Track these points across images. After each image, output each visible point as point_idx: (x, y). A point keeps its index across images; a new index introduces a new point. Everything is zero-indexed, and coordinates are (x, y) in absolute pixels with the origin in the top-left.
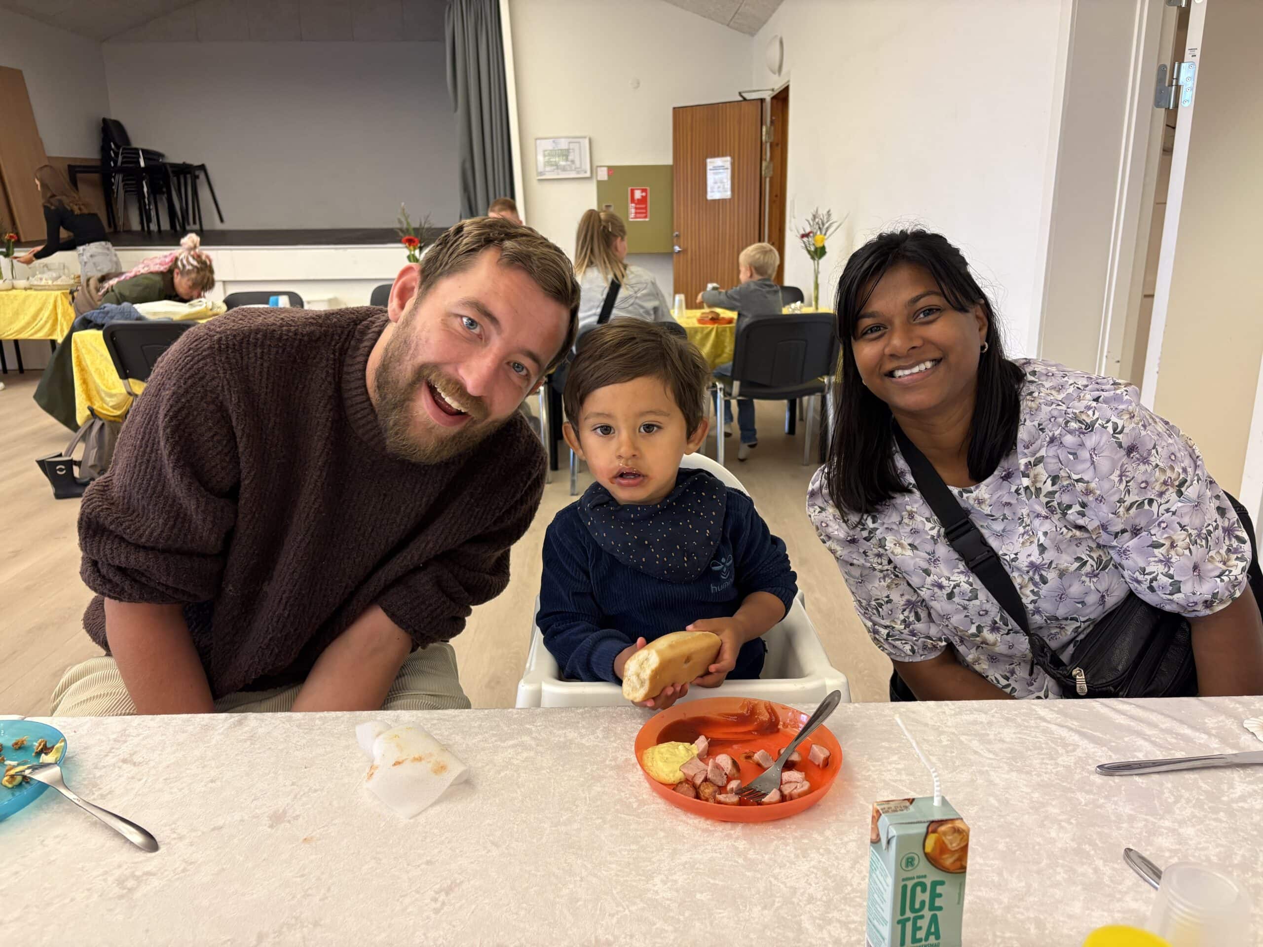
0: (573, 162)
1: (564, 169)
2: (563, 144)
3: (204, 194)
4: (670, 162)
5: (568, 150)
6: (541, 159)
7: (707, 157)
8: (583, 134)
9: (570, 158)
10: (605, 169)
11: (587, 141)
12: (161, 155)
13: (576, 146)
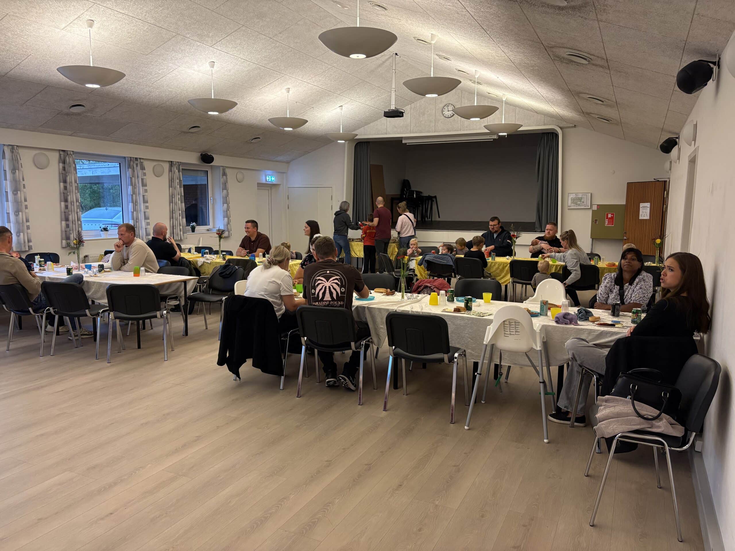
0: (583, 202)
1: (579, 205)
2: (580, 196)
3: (434, 207)
4: (624, 203)
5: (581, 198)
6: (570, 201)
7: (640, 203)
8: (589, 192)
9: (582, 201)
10: (596, 205)
11: (590, 194)
12: (421, 193)
13: (585, 196)
